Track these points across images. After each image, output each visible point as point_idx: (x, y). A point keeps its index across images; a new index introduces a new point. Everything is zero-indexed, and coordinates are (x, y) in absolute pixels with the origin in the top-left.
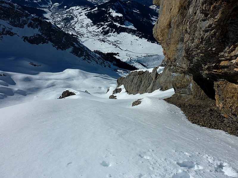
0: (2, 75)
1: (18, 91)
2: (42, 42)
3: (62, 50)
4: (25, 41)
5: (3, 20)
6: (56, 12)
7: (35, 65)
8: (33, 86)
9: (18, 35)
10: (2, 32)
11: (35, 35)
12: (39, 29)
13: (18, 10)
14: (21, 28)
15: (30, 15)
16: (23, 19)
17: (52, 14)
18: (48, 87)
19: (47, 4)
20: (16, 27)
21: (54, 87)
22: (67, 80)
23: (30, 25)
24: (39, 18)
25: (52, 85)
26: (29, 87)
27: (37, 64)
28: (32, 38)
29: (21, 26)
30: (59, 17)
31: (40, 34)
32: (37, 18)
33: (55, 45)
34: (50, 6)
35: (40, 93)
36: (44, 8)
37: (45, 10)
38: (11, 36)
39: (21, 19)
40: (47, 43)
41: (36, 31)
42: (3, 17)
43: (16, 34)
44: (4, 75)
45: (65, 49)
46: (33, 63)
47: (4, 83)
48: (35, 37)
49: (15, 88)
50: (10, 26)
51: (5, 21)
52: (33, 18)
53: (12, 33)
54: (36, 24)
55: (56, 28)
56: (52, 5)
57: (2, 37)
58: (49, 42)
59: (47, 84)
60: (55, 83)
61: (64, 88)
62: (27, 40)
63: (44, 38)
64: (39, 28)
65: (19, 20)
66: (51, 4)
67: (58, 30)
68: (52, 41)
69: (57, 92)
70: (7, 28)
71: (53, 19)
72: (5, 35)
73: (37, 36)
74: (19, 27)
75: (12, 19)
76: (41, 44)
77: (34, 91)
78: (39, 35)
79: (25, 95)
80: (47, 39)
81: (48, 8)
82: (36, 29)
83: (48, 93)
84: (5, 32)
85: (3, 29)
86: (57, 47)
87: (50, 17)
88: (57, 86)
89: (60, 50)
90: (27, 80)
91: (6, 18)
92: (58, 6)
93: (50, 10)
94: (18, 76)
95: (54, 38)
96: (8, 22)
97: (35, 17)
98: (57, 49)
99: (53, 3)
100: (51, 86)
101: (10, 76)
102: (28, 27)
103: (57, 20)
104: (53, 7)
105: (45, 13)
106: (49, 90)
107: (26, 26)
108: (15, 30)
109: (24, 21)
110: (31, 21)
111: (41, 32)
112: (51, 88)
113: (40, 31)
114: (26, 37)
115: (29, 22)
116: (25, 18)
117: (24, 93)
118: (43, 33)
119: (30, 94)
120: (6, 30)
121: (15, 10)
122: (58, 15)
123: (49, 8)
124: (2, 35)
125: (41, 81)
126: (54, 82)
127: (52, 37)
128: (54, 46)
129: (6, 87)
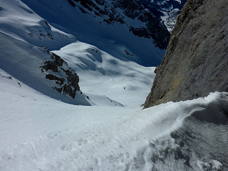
0: (95, 51)
1: (100, 69)
2: (145, 36)
3: (160, 49)
4: (130, 31)
5: (121, 8)
6: (173, 17)
7: (128, 54)
8: (115, 70)
9: (127, 24)
10: (115, 19)
11: (141, 28)
12: (147, 24)
13: (135, 2)
14: (132, 19)
15: (144, 9)
16: (137, 11)
17: (169, 18)
18: (128, 75)
19: (168, 8)
20: (128, 17)
21: (133, 78)
22: (149, 77)
23: (141, 18)
24: (151, 13)
25: (132, 76)
26: (111, 69)
27: (130, 54)
28: (137, 30)
29: (133, 17)
30: (174, 22)
31: (146, 28)
32: (149, 13)
33: (156, 42)
34: (170, 10)
35: (117, 78)
36: (164, 11)
37: (164, 13)
38: (121, 23)
39: (135, 11)
40: (149, 38)
41: (144, 25)
42: (121, 6)
43: (126, 23)
44: (96, 52)
45: (163, 49)
46: (127, 51)
47: (93, 58)
48: (140, 30)
49: (99, 65)
50: (124, 15)
51: (122, 10)
52: (145, 12)
53: (123, 21)
54: (146, 18)
55: (162, 26)
56: (172, 10)
57: (114, 22)
58: (151, 38)
59: (128, 72)
60: (135, 75)
61: (141, 82)
62: (133, 31)
63: (148, 32)
64: (147, 22)
65: (133, 12)
66: (172, 8)
67: (164, 28)
68: (153, 38)
69: (132, 83)
70: (120, 16)
71: (168, 22)
72: (117, 21)
73: (142, 29)
74: (130, 17)
75: (127, 10)
76: (143, 37)
77: (113, 74)
78: (144, 29)
79: (104, 75)
80: (150, 34)
81: (167, 12)
82: (144, 22)
83: (124, 81)
84: (118, 19)
85: (117, 16)
86: (156, 44)
87: (166, 20)
88: (136, 78)
89: (158, 48)
90: (113, 62)
91: (123, 7)
92: (177, 12)
93: (168, 14)
94: (107, 56)
95: (157, 35)
96: (124, 11)
97: (147, 12)
98: (156, 47)
99: (174, 8)
100: (130, 76)
101: (101, 54)
102: (138, 19)
103: (170, 24)
104: (172, 11)
105: (163, 15)
106: (127, 78)
107: (137, 18)
108: (126, 19)
109: (137, 13)
110: (143, 15)
111: (147, 27)
112: (130, 77)
113: (147, 25)
114: (133, 28)
115: (140, 15)
116: (138, 11)
117: (103, 72)
118: (148, 28)
119: (109, 75)
120: (119, 17)
121: (133, 1)
122: (173, 19)
123: (169, 12)
124: (115, 21)
125: (124, 68)
126: (135, 73)
127: (156, 34)
128: (153, 43)
129: (93, 61)
